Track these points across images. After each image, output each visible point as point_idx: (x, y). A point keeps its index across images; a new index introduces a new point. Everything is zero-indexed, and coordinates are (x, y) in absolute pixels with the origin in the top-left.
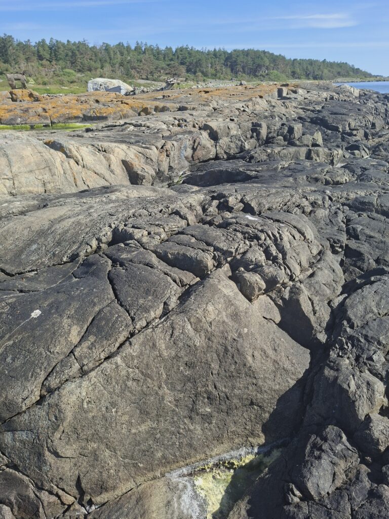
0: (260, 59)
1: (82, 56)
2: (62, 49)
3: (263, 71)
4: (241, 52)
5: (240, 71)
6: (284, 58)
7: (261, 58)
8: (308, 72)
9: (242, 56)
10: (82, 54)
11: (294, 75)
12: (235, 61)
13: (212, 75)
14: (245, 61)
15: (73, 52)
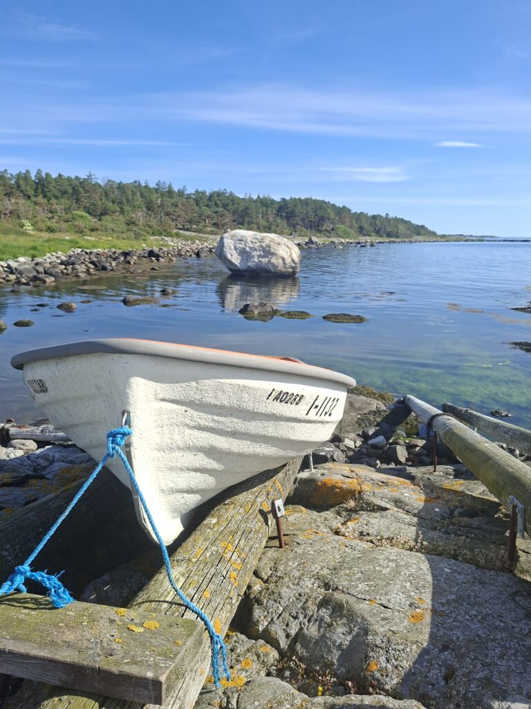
0: (323, 210)
1: (88, 195)
2: (53, 184)
3: (327, 226)
4: (298, 202)
5: (300, 225)
6: (350, 210)
7: (325, 210)
8: (377, 228)
9: (299, 206)
10: (88, 192)
11: (361, 231)
12: (292, 212)
13: (265, 227)
14: (305, 212)
15: (73, 189)
